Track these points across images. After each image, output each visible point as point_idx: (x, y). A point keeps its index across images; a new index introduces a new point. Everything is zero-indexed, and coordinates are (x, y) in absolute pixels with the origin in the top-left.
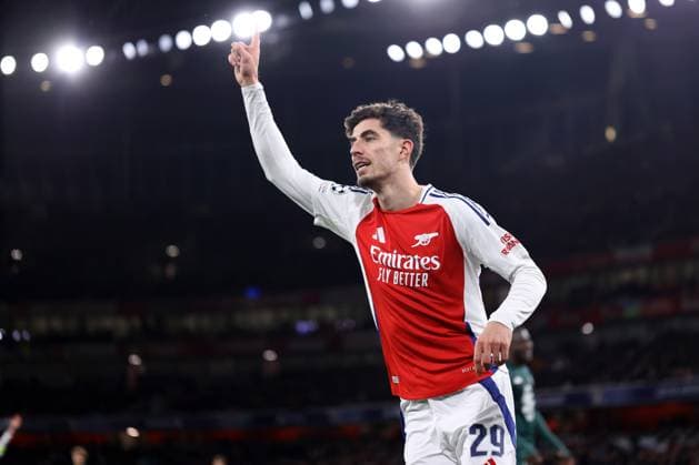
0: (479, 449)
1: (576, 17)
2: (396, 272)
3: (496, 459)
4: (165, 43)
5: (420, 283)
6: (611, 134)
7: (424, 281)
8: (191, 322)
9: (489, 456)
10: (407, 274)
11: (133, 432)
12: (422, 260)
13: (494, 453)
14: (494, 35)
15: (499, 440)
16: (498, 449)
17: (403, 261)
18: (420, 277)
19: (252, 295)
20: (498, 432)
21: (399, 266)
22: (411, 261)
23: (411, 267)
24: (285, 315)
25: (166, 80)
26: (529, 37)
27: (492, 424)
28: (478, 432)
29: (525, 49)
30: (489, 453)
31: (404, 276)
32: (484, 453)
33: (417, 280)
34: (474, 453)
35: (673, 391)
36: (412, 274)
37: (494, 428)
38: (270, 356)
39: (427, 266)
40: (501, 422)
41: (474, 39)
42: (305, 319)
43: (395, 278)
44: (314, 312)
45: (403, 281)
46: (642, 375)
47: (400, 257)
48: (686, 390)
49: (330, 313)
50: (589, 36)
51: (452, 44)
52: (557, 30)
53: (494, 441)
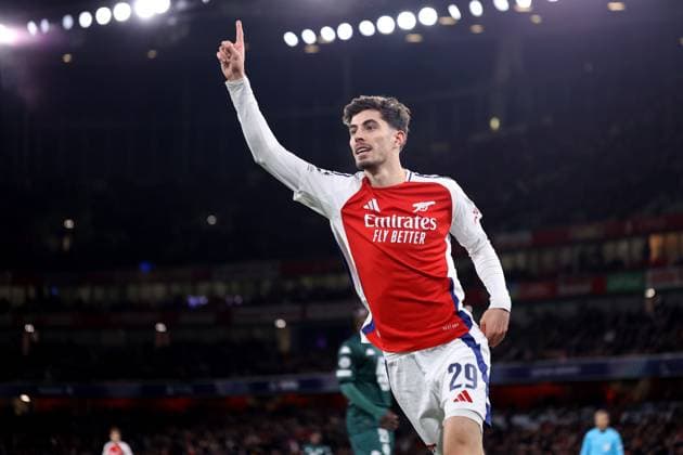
0: (456, 384)
1: (465, 10)
2: (395, 232)
3: (469, 391)
4: (68, 22)
5: (418, 240)
6: (495, 124)
7: (422, 239)
8: (84, 293)
9: (463, 388)
10: (407, 232)
11: (25, 398)
12: (422, 221)
13: (467, 386)
14: (386, 25)
15: (472, 376)
16: (471, 383)
17: (403, 222)
18: (419, 235)
19: (145, 268)
20: (471, 369)
21: (399, 226)
22: (411, 221)
23: (411, 226)
24: (176, 289)
25: (67, 58)
26: (419, 28)
27: (466, 363)
28: (455, 369)
29: (415, 38)
30: (464, 386)
31: (403, 235)
32: (459, 386)
33: (416, 237)
34: (452, 387)
35: (548, 372)
36: (412, 233)
37: (468, 366)
38: (161, 328)
39: (426, 226)
40: (474, 362)
41: (367, 28)
42: (195, 294)
43: (394, 236)
44: (204, 287)
45: (402, 239)
46: (519, 357)
47: (400, 219)
48: (560, 371)
49: (220, 289)
50: (477, 29)
51: (345, 32)
52: (446, 21)
53: (467, 376)
